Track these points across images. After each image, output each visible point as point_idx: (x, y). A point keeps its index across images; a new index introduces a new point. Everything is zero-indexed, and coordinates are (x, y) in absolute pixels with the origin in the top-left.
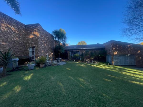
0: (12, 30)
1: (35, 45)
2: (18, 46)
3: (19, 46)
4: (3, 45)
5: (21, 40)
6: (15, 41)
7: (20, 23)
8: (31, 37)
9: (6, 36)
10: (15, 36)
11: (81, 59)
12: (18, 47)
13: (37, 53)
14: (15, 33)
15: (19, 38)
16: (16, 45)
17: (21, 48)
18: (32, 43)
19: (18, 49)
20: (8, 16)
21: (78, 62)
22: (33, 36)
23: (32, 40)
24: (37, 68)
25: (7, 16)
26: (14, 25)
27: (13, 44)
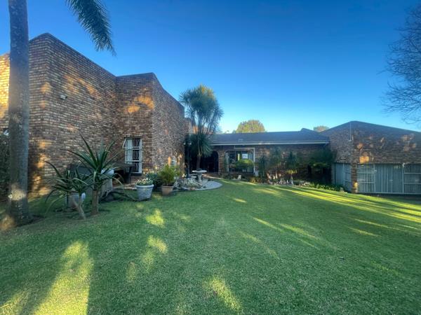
0: (88, 92)
2: (100, 136)
3: (103, 135)
4: (69, 131)
6: (93, 123)
8: (132, 109)
10: (93, 108)
13: (148, 155)
14: (94, 99)
16: (97, 132)
17: (107, 140)
18: (134, 128)
19: (99, 142)
22: (137, 108)
23: (135, 119)
26: (91, 79)
27: (90, 128)
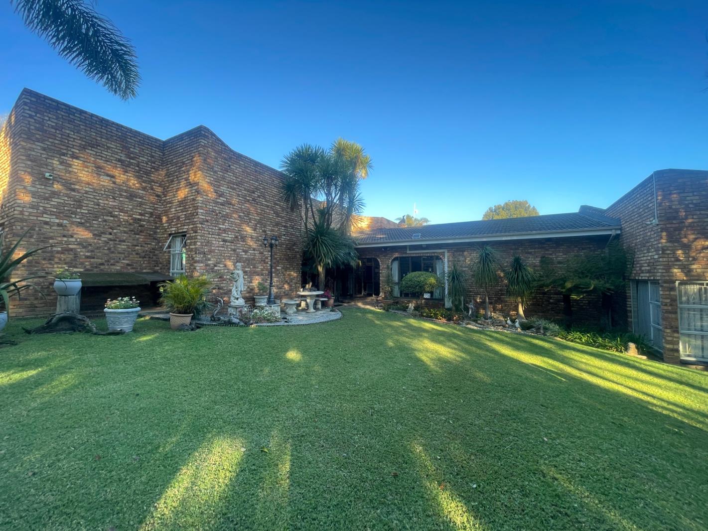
1: (188, 224)
2: (125, 232)
3: (132, 231)
4: (59, 225)
5: (140, 204)
6: (111, 213)
7: (136, 134)
9: (74, 190)
11: (448, 302)
12: (125, 236)
15: (131, 197)
16: (119, 226)
17: (141, 238)
19: (124, 241)
20: (85, 112)
25: (82, 112)
26: (109, 148)
27: (105, 221)
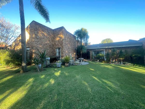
0: (45, 35)
1: (61, 46)
2: (49, 48)
4: (40, 47)
5: (50, 42)
6: (46, 44)
8: (58, 39)
10: (46, 40)
11: (105, 59)
13: (62, 53)
14: (46, 37)
15: (49, 41)
18: (58, 45)
19: (49, 50)
20: (42, 25)
21: (102, 62)
22: (59, 39)
23: (59, 42)
24: (63, 67)
26: (46, 31)
27: (46, 46)
